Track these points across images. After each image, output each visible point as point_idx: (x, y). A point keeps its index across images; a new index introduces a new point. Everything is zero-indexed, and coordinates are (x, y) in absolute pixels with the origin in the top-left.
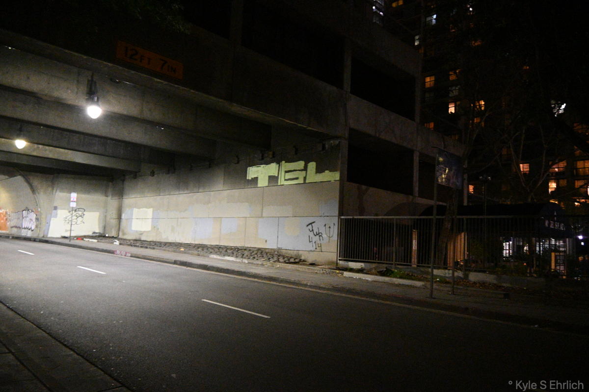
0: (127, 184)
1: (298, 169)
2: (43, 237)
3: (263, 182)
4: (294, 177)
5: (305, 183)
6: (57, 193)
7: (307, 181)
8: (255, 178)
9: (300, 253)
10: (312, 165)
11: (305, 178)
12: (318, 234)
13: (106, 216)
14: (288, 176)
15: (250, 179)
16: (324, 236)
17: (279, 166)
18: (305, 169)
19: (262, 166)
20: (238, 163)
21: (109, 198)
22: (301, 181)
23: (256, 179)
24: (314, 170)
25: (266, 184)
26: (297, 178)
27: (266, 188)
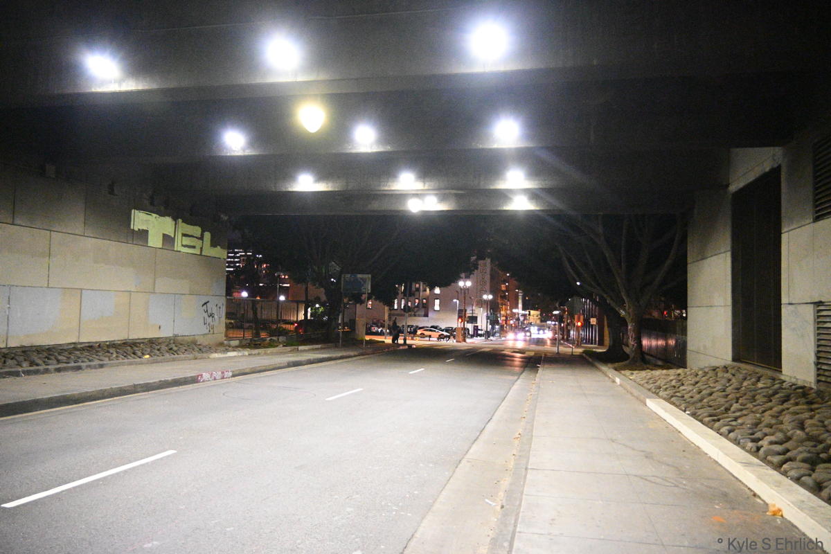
1: (195, 235)
3: (155, 241)
4: (192, 244)
5: (201, 255)
7: (202, 253)
8: (143, 230)
9: (197, 337)
10: (207, 235)
11: (201, 248)
12: (211, 315)
14: (187, 241)
15: (136, 229)
16: (216, 317)
17: (176, 224)
18: (202, 238)
19: (154, 215)
22: (198, 251)
23: (146, 232)
24: (209, 243)
25: (160, 245)
26: (194, 247)
27: (159, 252)
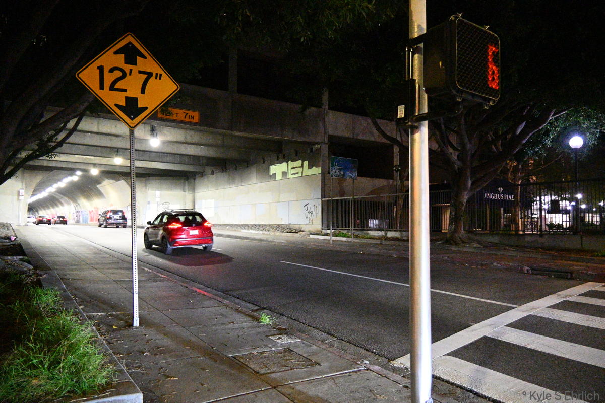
0: (197, 181)
1: (298, 166)
3: (279, 177)
4: (296, 172)
5: (302, 176)
6: (149, 192)
7: (304, 175)
9: (301, 226)
10: (306, 163)
11: (302, 173)
12: (311, 212)
14: (294, 171)
15: (272, 174)
16: (314, 213)
17: (288, 164)
18: (302, 166)
19: (278, 164)
20: (264, 162)
21: (186, 193)
22: (300, 175)
23: (275, 174)
24: (307, 167)
25: (281, 178)
26: (298, 173)
27: (281, 181)
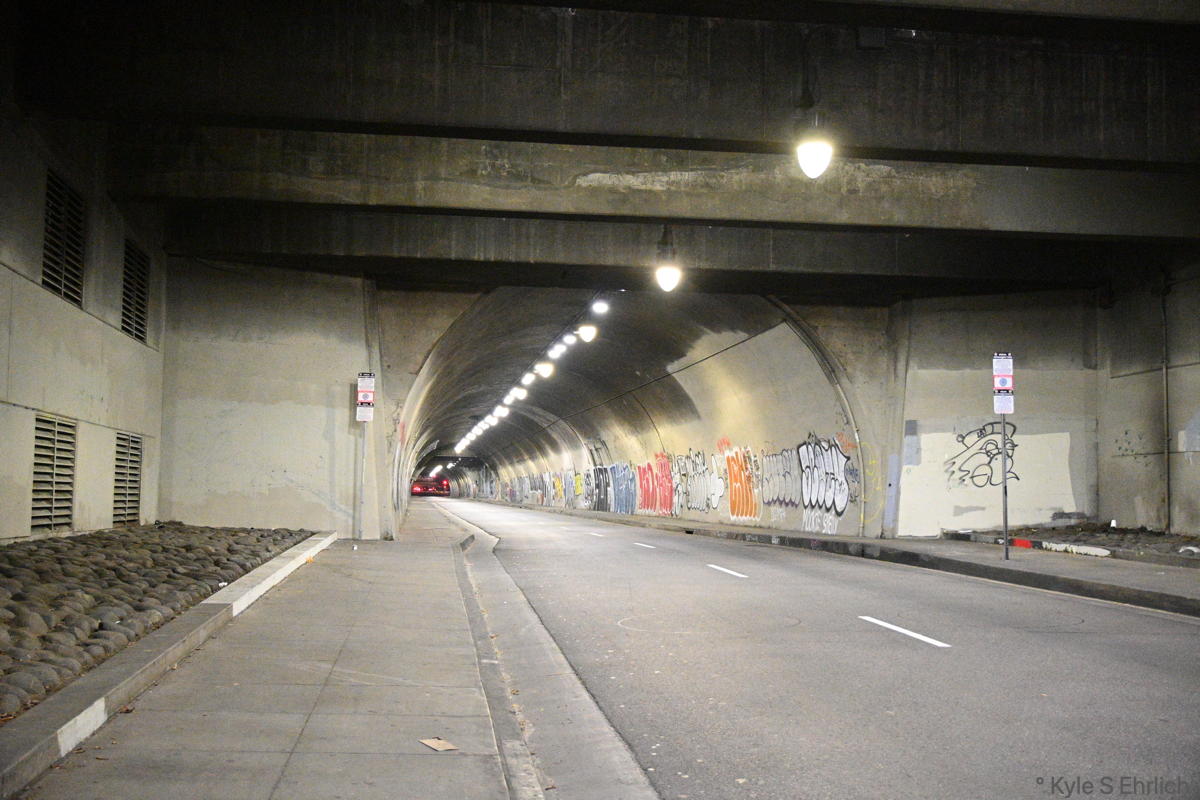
2: (882, 537)
6: (910, 372)
13: (1096, 446)
21: (1104, 373)
